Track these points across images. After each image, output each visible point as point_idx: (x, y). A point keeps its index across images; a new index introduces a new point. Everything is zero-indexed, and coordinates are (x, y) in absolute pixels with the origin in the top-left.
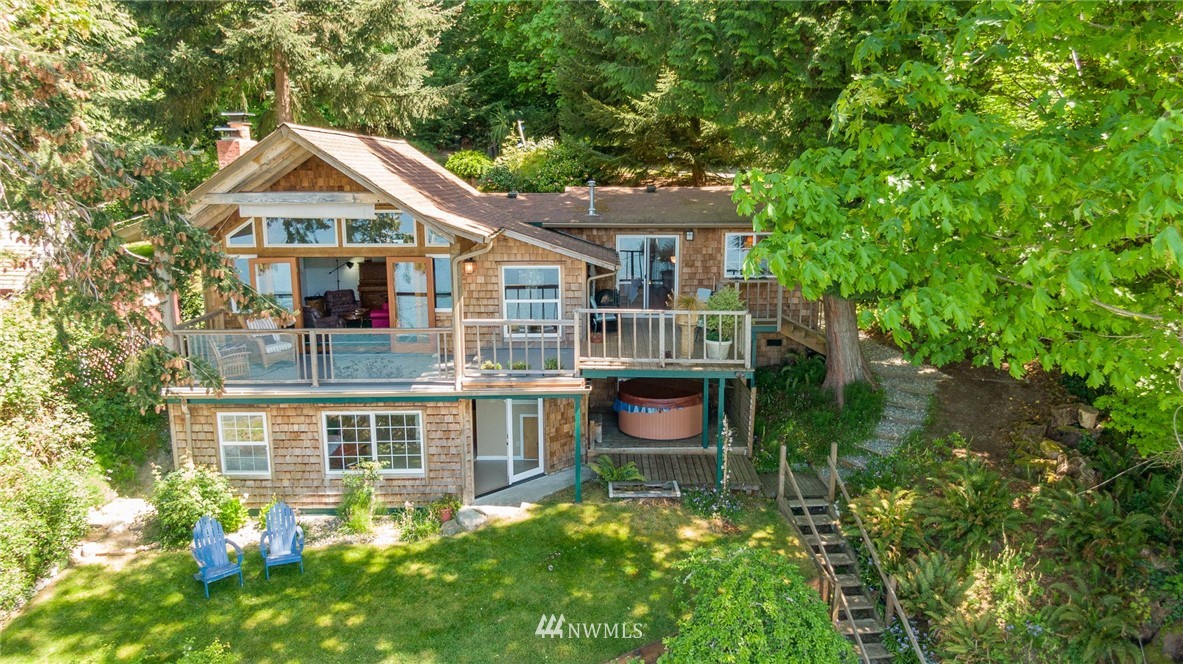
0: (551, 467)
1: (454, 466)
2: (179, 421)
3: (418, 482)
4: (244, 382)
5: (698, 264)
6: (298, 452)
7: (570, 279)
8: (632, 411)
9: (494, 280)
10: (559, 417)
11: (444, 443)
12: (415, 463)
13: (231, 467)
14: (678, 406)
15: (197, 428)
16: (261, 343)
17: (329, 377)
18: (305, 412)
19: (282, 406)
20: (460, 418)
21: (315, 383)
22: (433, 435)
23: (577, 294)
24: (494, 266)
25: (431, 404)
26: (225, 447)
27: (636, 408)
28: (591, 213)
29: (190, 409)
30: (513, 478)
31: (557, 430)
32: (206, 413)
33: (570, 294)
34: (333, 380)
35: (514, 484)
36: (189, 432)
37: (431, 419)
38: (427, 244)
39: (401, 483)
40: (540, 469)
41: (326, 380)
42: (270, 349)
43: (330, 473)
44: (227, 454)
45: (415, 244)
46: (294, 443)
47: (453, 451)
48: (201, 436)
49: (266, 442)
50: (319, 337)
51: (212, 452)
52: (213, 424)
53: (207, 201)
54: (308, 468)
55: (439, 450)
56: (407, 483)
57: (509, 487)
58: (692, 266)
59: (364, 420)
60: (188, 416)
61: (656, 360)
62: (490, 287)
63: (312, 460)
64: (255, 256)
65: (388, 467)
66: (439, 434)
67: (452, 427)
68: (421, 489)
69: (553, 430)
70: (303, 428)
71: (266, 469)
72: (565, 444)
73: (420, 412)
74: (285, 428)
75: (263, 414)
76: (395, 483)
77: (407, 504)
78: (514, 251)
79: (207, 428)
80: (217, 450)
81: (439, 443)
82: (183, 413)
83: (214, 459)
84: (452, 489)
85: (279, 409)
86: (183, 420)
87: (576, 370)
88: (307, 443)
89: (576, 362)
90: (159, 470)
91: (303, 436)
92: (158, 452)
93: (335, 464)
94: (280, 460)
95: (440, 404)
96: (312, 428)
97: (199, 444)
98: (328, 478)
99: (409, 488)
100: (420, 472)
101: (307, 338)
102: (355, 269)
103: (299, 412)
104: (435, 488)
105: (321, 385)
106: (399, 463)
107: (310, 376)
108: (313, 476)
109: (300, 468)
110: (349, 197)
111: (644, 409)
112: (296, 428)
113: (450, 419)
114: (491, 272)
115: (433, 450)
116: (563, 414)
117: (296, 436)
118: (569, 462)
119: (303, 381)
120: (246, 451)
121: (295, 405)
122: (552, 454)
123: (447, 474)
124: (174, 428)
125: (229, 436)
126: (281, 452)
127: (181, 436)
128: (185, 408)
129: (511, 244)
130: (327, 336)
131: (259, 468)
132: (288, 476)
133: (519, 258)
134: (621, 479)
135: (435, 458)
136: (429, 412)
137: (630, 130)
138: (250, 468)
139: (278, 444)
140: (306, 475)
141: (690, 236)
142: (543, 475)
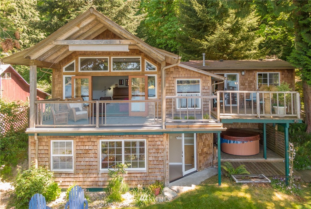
0: (199, 168)
1: (160, 167)
2: (33, 145)
3: (143, 175)
4: (65, 126)
5: (247, 84)
6: (87, 159)
7: (205, 85)
8: (230, 142)
9: (172, 85)
10: (202, 144)
11: (156, 155)
12: (142, 165)
13: (55, 167)
14: (250, 140)
15: (41, 148)
16: (74, 110)
17: (104, 123)
18: (92, 140)
19: (81, 137)
20: (164, 143)
21: (97, 126)
22: (151, 151)
23: (207, 91)
24: (173, 79)
25: (151, 136)
26: (53, 157)
27: (232, 142)
28: (204, 65)
29: (39, 139)
30: (185, 173)
31: (202, 150)
32: (46, 140)
33: (205, 91)
34: (105, 125)
35: (186, 176)
36: (37, 149)
37: (151, 143)
38: (145, 71)
39: (135, 175)
40: (195, 169)
41: (102, 124)
42: (77, 113)
43: (102, 170)
44: (54, 161)
45: (141, 71)
46: (86, 155)
47: (160, 159)
48: (43, 152)
49: (73, 155)
50: (100, 104)
51: (47, 159)
52: (49, 146)
53: (55, 43)
54: (91, 167)
55: (154, 158)
56: (138, 175)
57: (183, 177)
58: (244, 85)
59: (119, 144)
60: (37, 142)
61: (256, 115)
62: (171, 88)
63: (94, 163)
64: (75, 76)
65: (129, 167)
66: (154, 151)
67: (160, 147)
68: (145, 178)
69: (200, 150)
70: (91, 148)
71: (71, 168)
72: (205, 157)
73: (145, 140)
74: (82, 148)
75: (72, 141)
76: (133, 175)
77: (139, 186)
78: (181, 73)
79: (45, 148)
80: (49, 158)
81: (154, 155)
82: (35, 141)
83: (47, 163)
84: (159, 178)
85: (80, 138)
86: (35, 144)
87: (218, 119)
88: (92, 155)
89: (218, 116)
90: (20, 168)
91: (90, 152)
92: (24, 160)
93: (104, 166)
94: (78, 164)
95: (155, 136)
96: (95, 148)
97: (41, 156)
98: (101, 172)
99: (139, 178)
100: (144, 169)
101: (95, 104)
102: (112, 90)
103: (89, 140)
104: (151, 177)
105: (100, 127)
106: (135, 165)
107: (95, 123)
108: (94, 171)
109: (88, 167)
110: (117, 41)
111: (236, 142)
112: (87, 148)
113: (159, 143)
114: (171, 82)
115: (151, 159)
116: (204, 143)
117: (87, 151)
118: (207, 166)
119: (92, 125)
120: (63, 159)
121: (87, 136)
122: (200, 162)
123: (157, 170)
124: (30, 148)
125: (55, 151)
126: (79, 159)
127: (33, 152)
128: (36, 137)
129: (180, 70)
130: (104, 104)
131: (68, 168)
132: (82, 171)
133: (183, 76)
134: (237, 173)
135: (152, 163)
136: (149, 140)
137: (205, 48)
138: (64, 167)
139: (78, 155)
140: (90, 171)
141: (243, 73)
142: (196, 171)
